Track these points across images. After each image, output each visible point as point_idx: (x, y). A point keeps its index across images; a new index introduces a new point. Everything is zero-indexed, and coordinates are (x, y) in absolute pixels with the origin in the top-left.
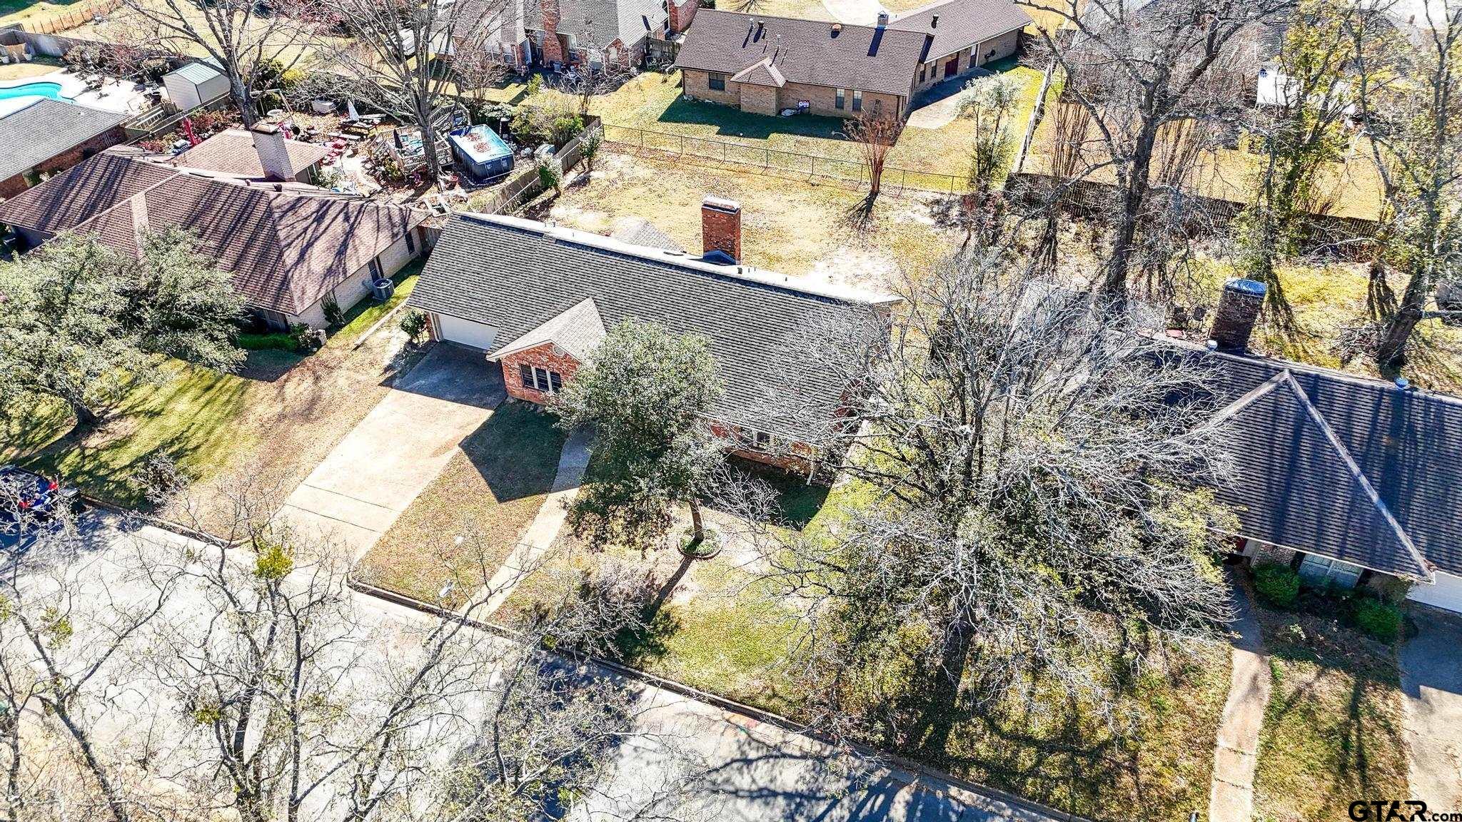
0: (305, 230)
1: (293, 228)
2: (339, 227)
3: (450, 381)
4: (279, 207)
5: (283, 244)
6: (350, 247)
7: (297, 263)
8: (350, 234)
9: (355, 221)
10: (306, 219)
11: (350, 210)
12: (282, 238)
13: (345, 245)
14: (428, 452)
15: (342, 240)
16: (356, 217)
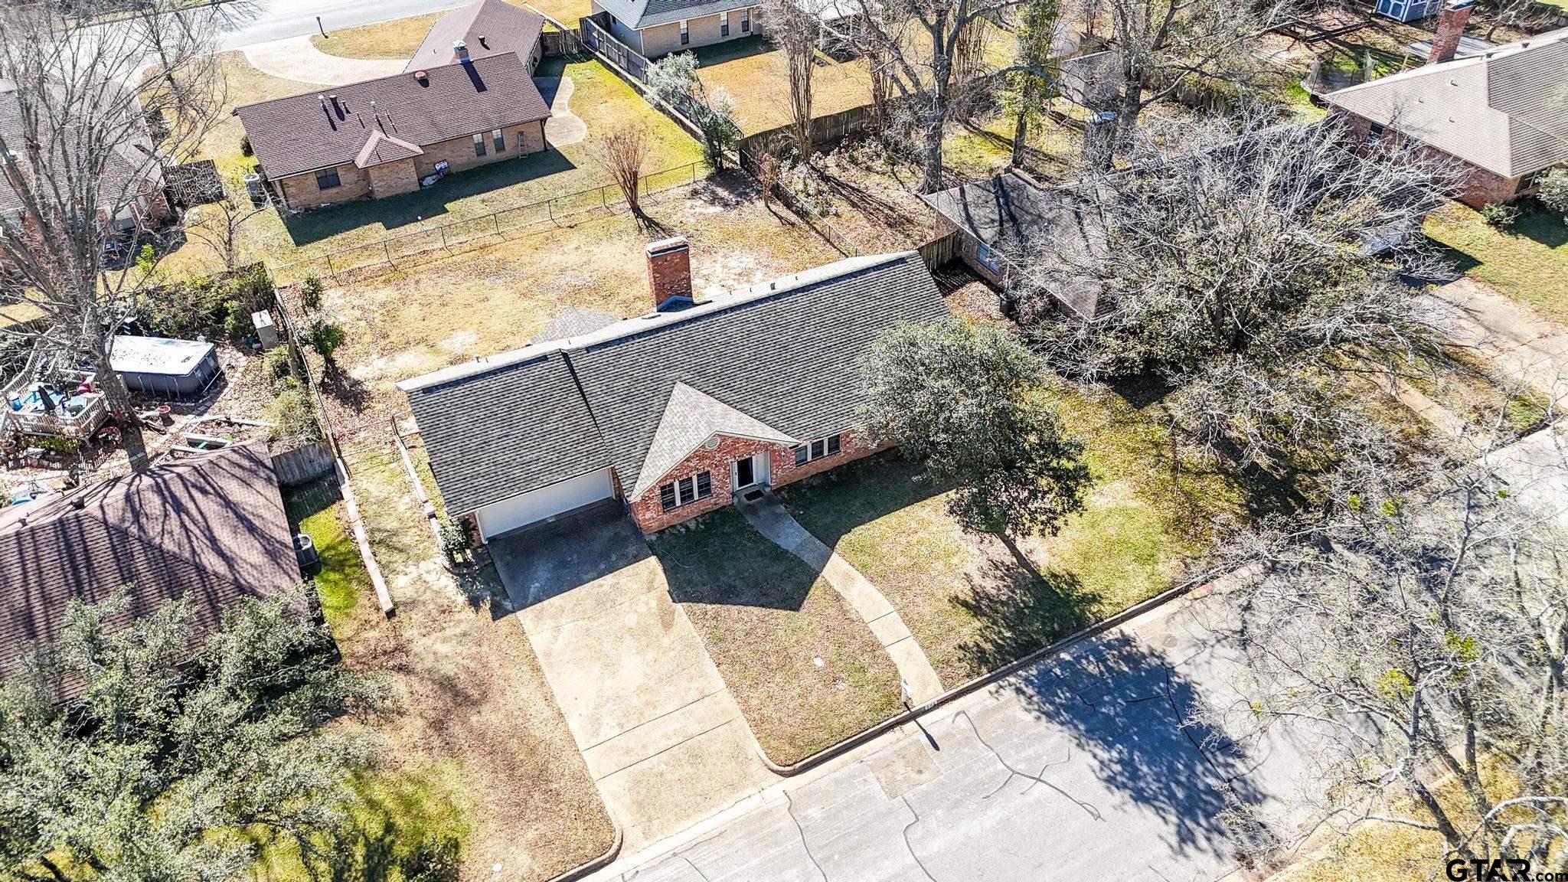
0: (183, 525)
1: (171, 533)
2: (210, 506)
3: (563, 564)
4: (123, 520)
5: (187, 554)
6: (250, 517)
7: (231, 567)
8: (228, 504)
9: (214, 488)
10: (166, 515)
11: (192, 479)
12: (176, 550)
13: (241, 518)
14: (658, 629)
15: (231, 514)
16: (209, 484)
